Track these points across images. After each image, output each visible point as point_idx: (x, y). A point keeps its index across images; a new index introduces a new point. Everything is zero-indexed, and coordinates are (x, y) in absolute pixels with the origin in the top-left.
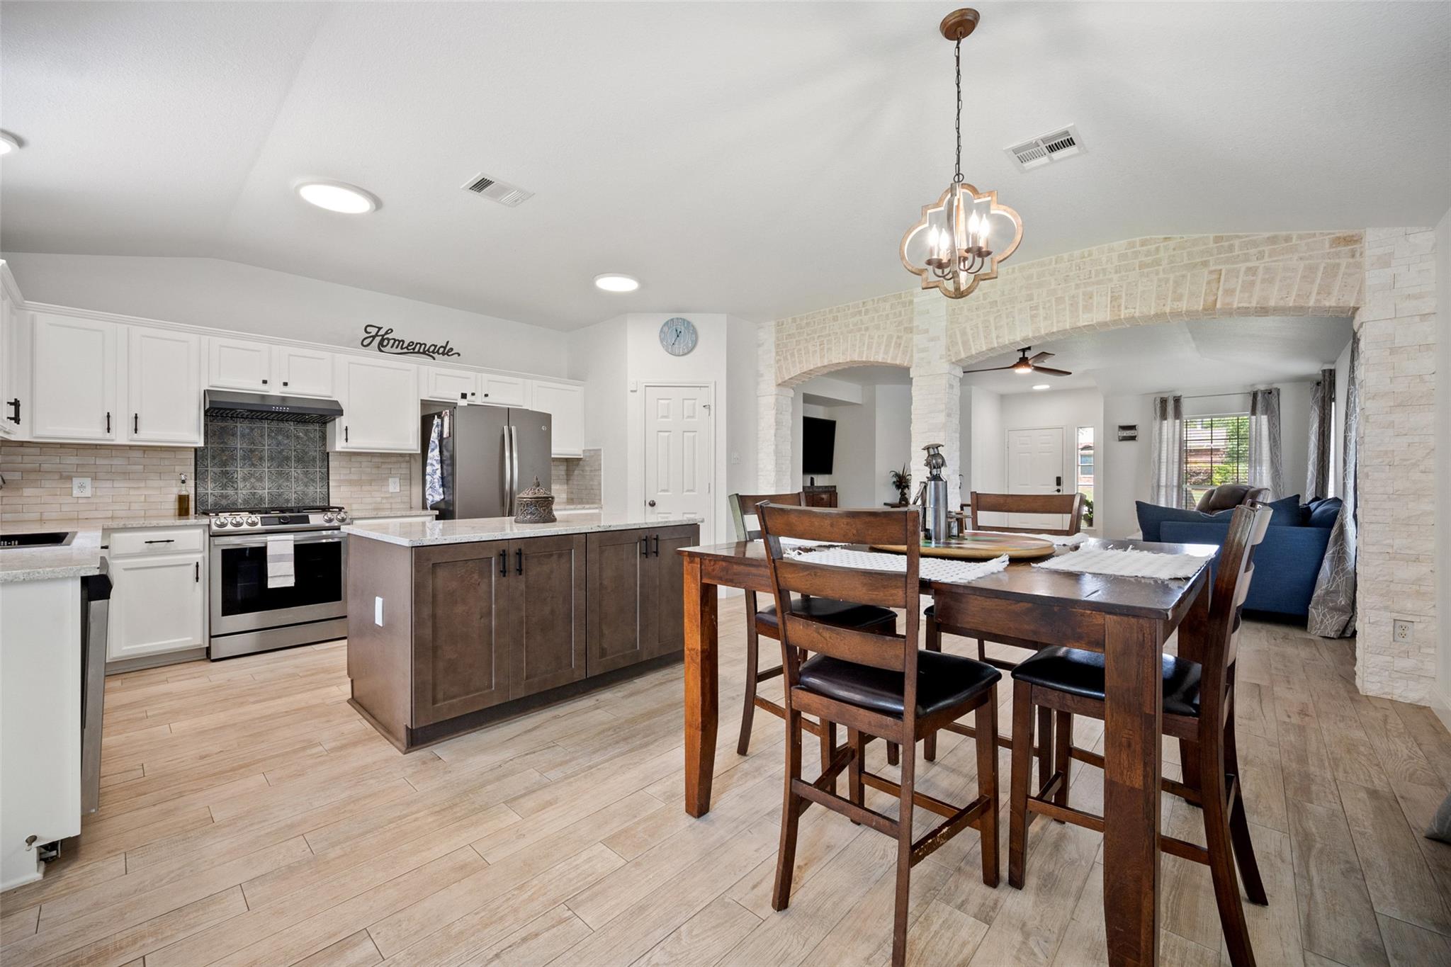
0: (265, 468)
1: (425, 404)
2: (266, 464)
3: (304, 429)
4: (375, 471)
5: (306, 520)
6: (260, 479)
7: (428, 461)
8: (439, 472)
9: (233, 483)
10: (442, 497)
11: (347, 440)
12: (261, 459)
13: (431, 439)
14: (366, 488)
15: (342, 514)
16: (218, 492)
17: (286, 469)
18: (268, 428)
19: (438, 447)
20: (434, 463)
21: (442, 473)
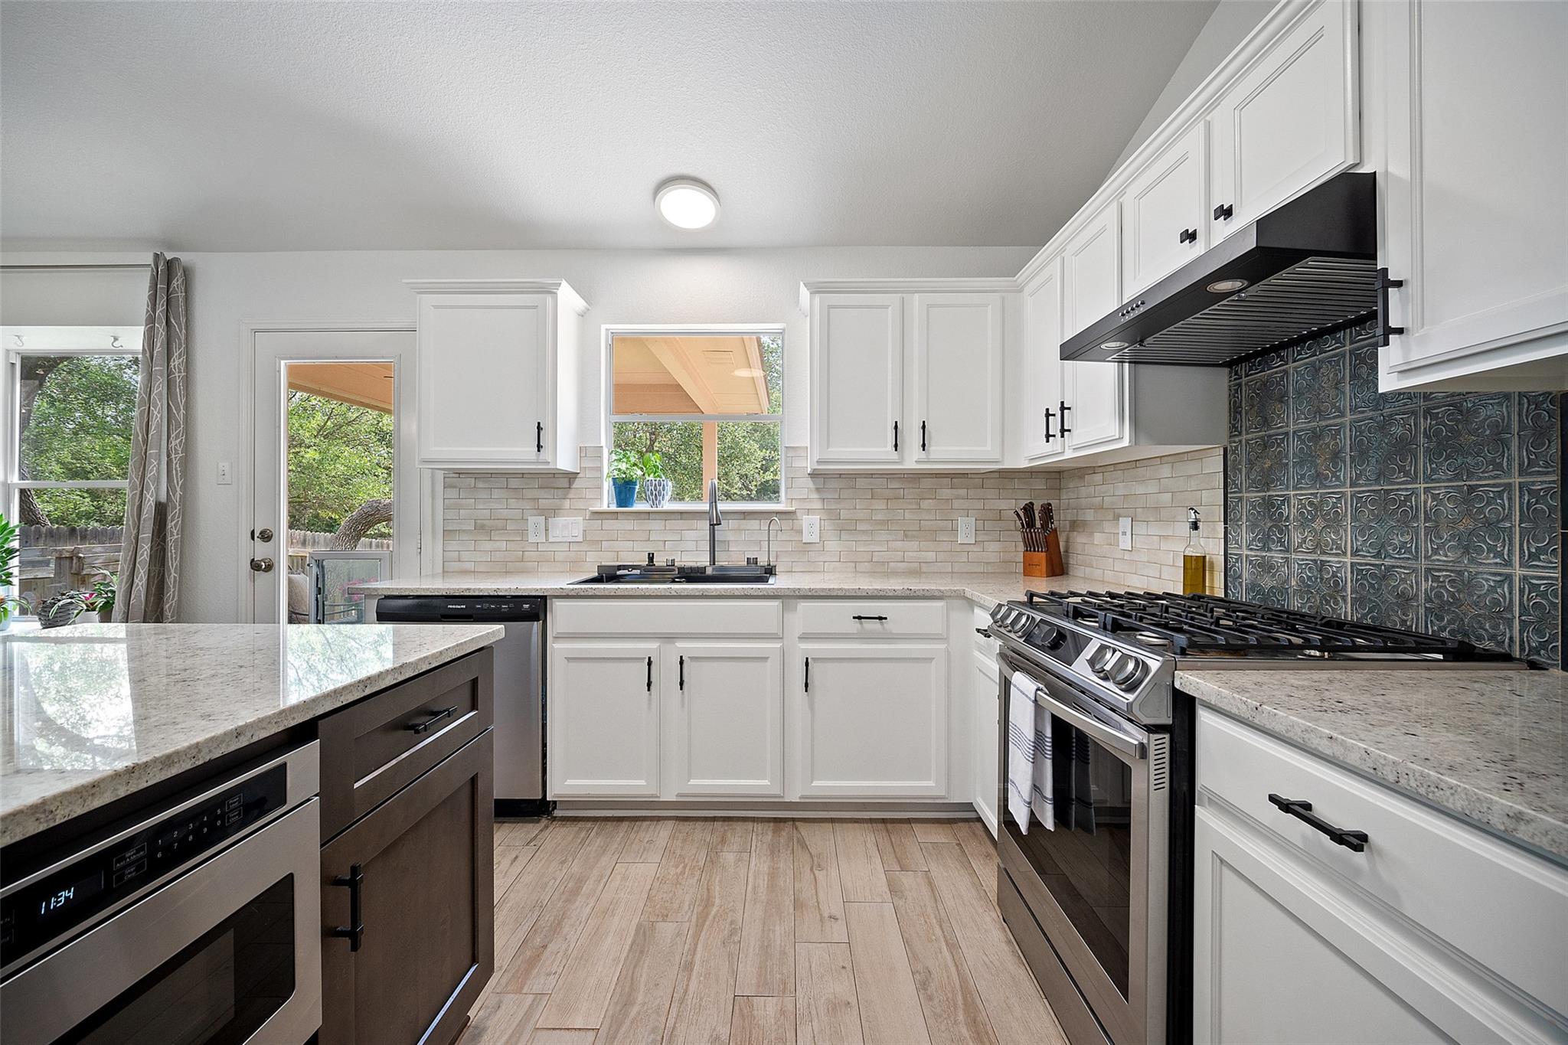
0: (1345, 487)
6: (1335, 522)
9: (1281, 533)
12: (1336, 456)
16: (1257, 554)
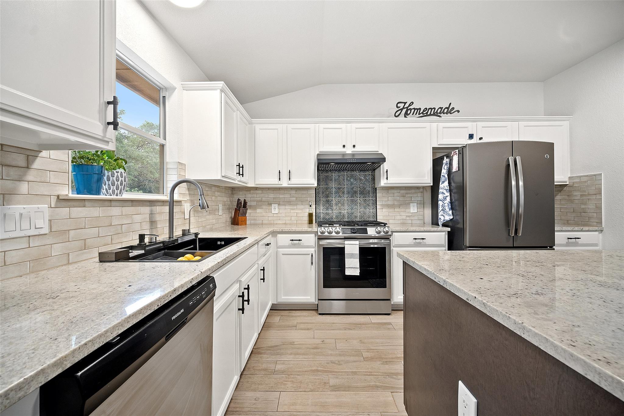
0: (346, 198)
1: (435, 150)
2: (346, 196)
3: (363, 175)
4: (402, 199)
5: (365, 231)
6: (343, 205)
7: (440, 191)
8: (448, 199)
9: (331, 207)
10: (452, 217)
11: (387, 178)
12: (343, 193)
13: (442, 174)
14: (396, 210)
15: (387, 229)
16: (325, 211)
17: (355, 199)
18: (346, 175)
19: (447, 180)
20: (445, 191)
21: (451, 199)
